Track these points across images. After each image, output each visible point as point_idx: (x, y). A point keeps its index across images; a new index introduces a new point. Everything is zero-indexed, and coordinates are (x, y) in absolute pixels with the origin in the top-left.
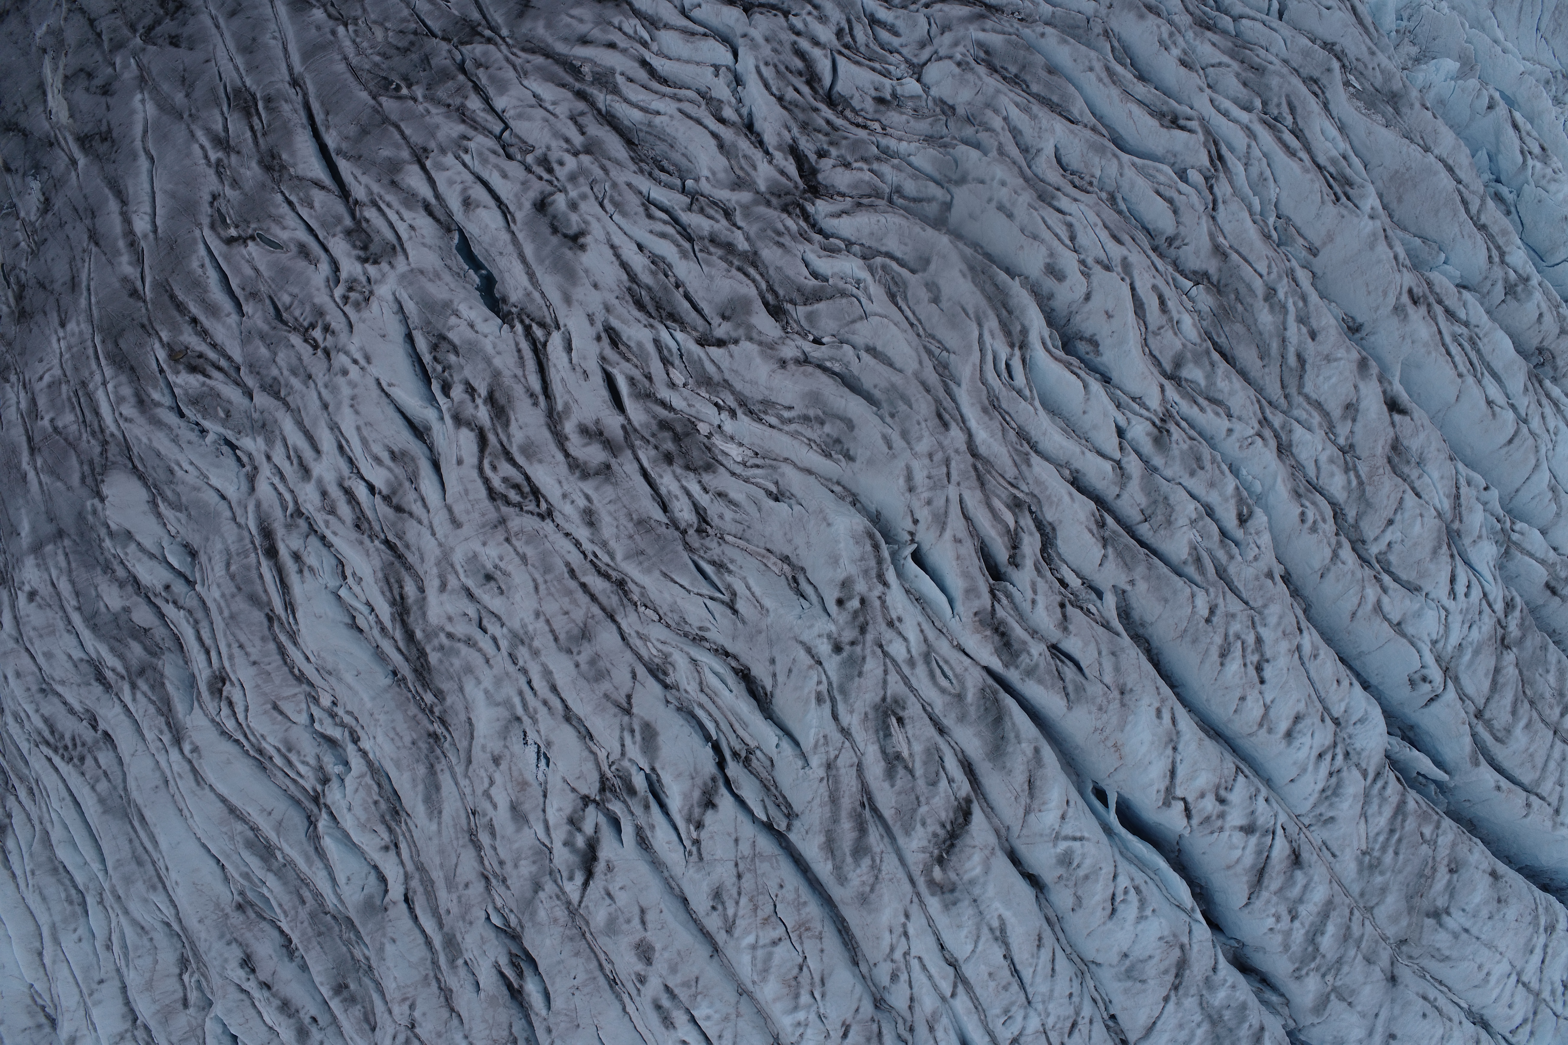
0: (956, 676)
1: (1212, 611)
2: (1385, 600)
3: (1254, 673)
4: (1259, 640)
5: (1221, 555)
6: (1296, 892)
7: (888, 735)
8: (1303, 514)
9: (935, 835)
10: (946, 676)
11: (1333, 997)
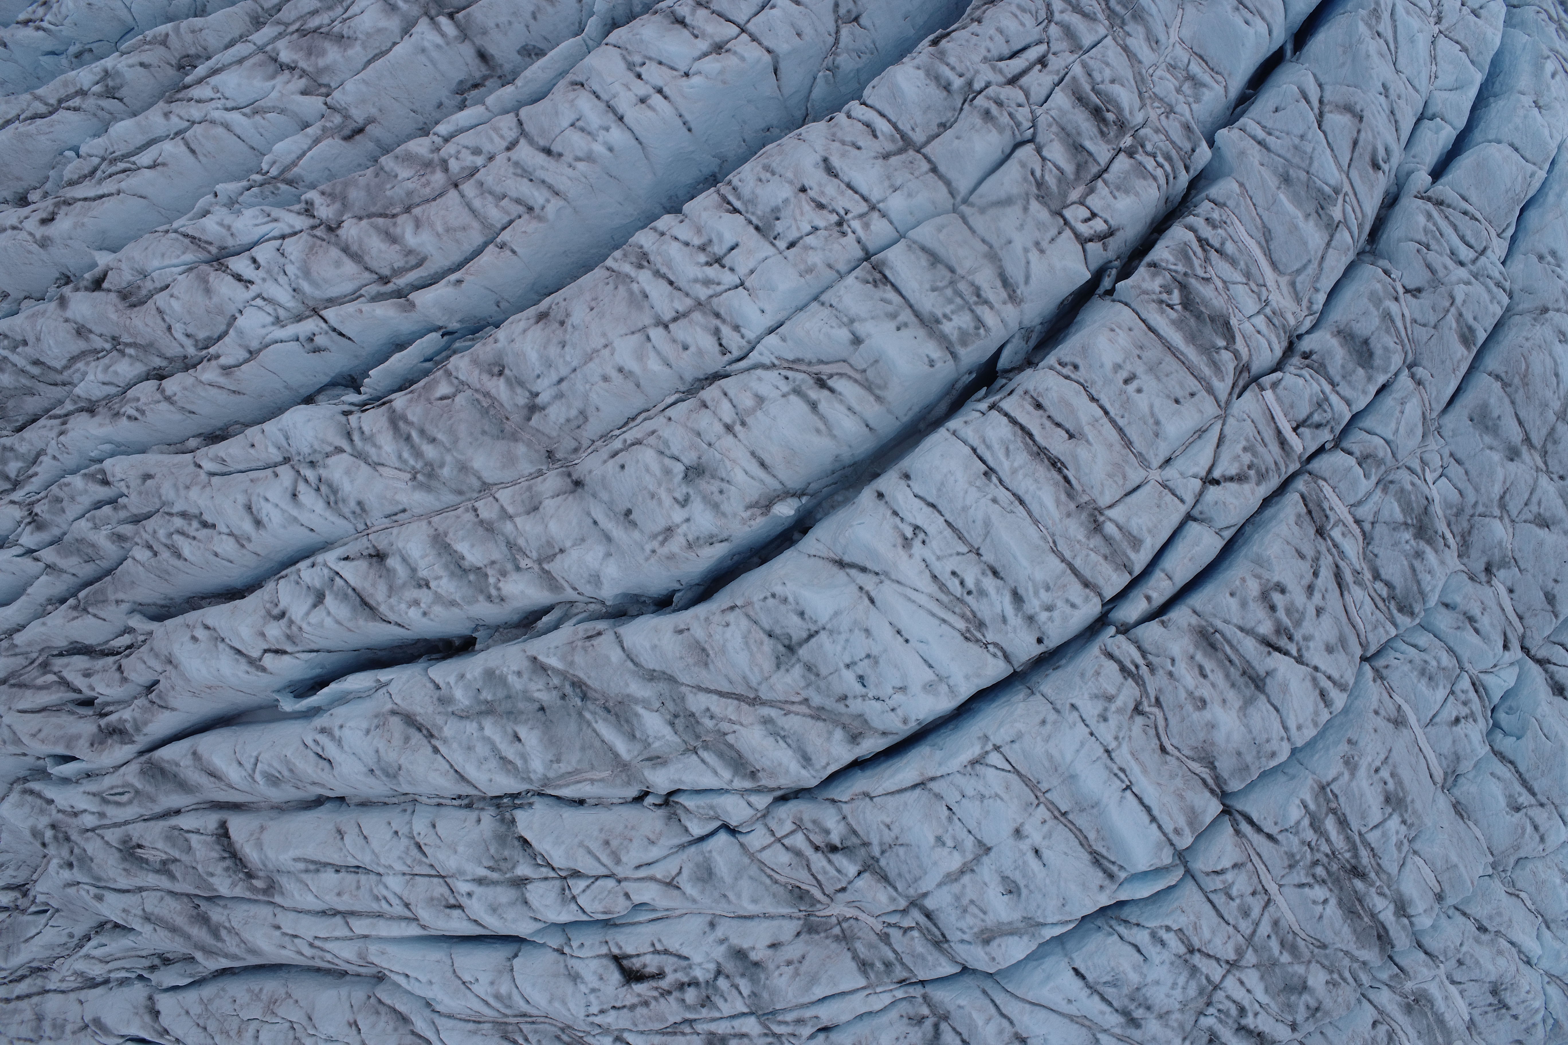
0: (123, 786)
1: (150, 547)
2: (223, 361)
3: (205, 531)
4: (184, 515)
5: (123, 514)
6: (402, 572)
7: (146, 861)
8: (129, 417)
9: (227, 869)
10: (122, 794)
11: (546, 566)
